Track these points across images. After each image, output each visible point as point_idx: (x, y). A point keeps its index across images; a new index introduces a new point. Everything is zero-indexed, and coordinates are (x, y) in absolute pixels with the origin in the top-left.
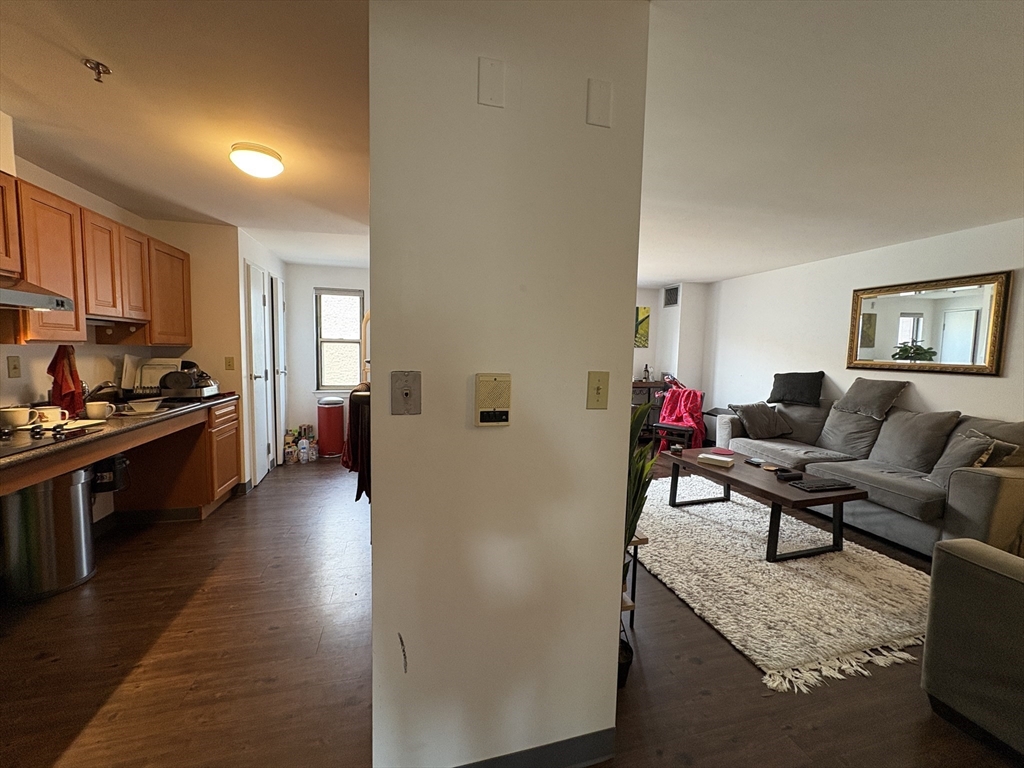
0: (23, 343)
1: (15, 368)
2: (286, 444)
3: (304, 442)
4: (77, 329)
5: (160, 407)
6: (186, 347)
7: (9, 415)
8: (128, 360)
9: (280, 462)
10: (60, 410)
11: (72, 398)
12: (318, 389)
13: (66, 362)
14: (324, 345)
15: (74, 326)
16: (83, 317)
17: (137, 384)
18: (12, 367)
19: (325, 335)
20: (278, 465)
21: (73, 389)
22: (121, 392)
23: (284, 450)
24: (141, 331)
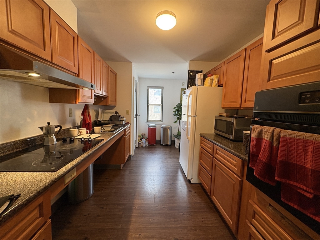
0: (78, 103)
1: (71, 113)
2: (139, 140)
3: (144, 140)
4: (92, 98)
5: (112, 128)
6: (114, 106)
7: (72, 132)
8: (100, 110)
9: (137, 146)
10: (86, 130)
11: (89, 125)
12: (147, 121)
13: (87, 111)
14: (149, 106)
15: (91, 97)
16: (93, 94)
17: (102, 119)
18: (70, 113)
19: (150, 103)
20: (137, 147)
21: (89, 122)
22: (98, 122)
23: (138, 142)
24: (105, 100)
